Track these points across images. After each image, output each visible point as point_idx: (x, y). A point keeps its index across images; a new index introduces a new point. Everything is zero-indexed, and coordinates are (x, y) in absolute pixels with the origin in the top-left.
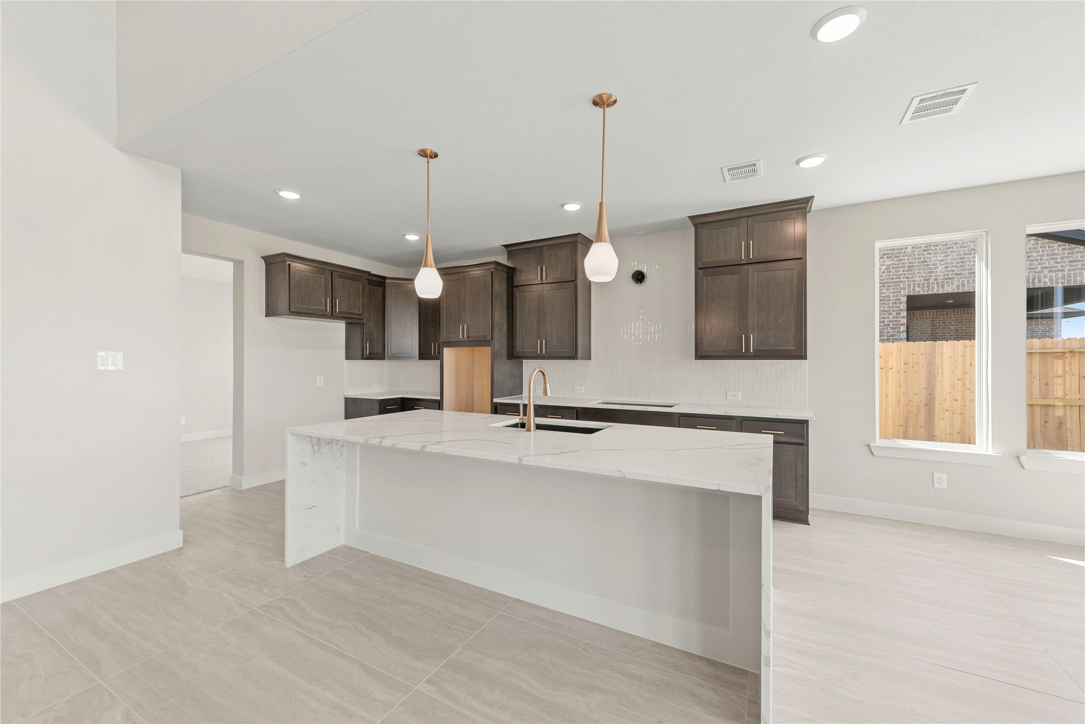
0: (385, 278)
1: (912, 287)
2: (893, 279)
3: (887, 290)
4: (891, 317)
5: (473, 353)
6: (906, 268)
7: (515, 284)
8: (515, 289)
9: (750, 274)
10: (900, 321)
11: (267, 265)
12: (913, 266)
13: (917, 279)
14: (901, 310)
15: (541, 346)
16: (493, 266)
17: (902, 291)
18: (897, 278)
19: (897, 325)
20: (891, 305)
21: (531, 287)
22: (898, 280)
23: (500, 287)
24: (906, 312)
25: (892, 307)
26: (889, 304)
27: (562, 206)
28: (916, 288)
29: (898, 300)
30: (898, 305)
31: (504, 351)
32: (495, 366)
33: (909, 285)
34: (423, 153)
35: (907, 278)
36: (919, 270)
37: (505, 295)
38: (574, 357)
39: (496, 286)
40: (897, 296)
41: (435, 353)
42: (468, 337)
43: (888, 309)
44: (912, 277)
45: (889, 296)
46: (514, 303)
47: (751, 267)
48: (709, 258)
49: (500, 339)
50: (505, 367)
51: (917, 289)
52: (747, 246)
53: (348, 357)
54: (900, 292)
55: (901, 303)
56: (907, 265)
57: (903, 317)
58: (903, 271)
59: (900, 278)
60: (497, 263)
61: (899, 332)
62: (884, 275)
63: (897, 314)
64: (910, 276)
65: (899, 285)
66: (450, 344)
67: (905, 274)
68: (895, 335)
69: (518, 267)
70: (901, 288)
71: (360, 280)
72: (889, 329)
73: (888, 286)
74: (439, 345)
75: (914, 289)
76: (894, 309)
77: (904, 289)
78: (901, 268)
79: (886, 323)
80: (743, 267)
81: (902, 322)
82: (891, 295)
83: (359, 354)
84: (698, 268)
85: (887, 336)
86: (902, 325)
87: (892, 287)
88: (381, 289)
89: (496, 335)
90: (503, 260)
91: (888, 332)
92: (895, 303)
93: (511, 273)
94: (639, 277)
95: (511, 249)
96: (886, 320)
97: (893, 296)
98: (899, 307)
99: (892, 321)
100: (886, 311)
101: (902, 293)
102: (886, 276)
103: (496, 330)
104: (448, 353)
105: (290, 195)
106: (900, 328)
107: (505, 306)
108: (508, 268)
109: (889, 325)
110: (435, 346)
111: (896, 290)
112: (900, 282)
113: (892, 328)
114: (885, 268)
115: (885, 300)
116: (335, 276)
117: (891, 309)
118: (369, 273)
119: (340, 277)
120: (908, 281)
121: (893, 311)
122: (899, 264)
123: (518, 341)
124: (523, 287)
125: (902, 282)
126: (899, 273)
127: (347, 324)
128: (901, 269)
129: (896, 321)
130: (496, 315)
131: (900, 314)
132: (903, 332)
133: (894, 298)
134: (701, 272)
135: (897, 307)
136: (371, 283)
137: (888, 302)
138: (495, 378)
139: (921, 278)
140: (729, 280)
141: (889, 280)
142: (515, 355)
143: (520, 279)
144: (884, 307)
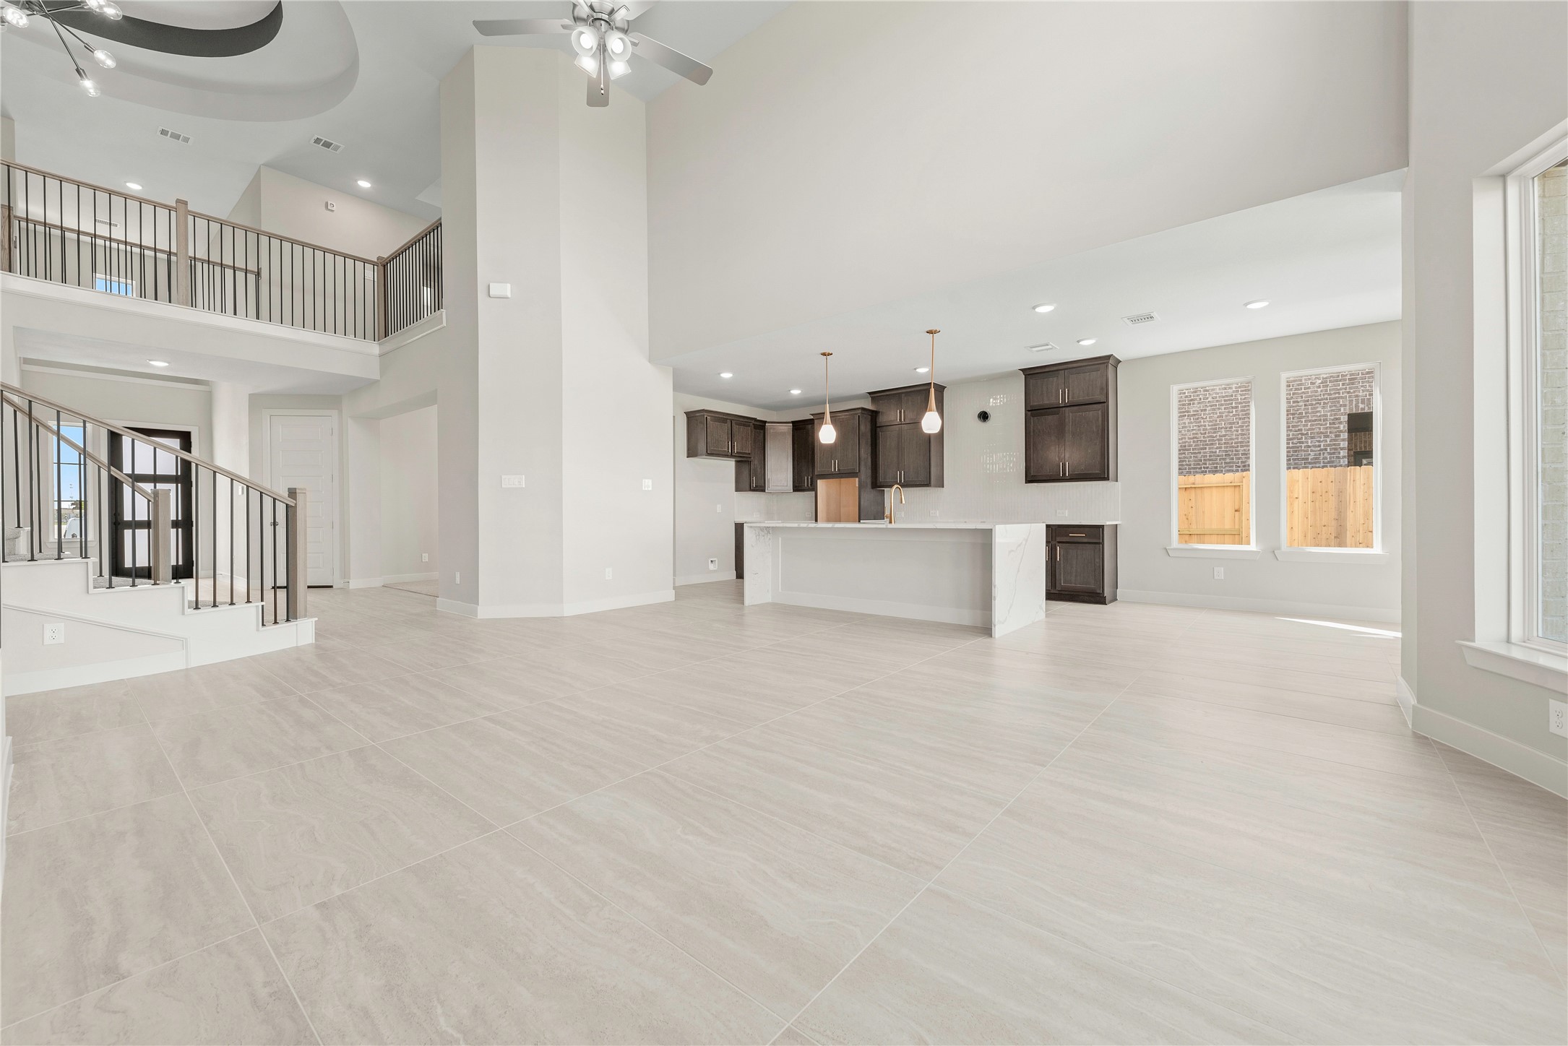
0: (765, 422)
1: (1354, 403)
2: (1331, 394)
3: (1323, 407)
4: (1328, 440)
5: (840, 483)
6: (1347, 382)
7: (878, 425)
8: (878, 429)
9: (1067, 415)
10: (1339, 444)
11: (688, 418)
12: (1356, 379)
13: (1361, 394)
14: (1341, 431)
15: (900, 475)
16: (860, 411)
17: (1342, 409)
18: (1335, 393)
19: (1336, 449)
20: (1328, 425)
21: (892, 427)
22: (1337, 395)
23: (866, 428)
24: (1347, 434)
25: (1330, 427)
26: (1326, 424)
27: (915, 369)
28: (1360, 404)
29: (1337, 419)
30: (1337, 425)
31: (869, 481)
32: (862, 493)
33: (1351, 401)
34: (824, 354)
35: (1349, 393)
36: (1363, 382)
37: (869, 435)
38: (928, 485)
39: (862, 428)
40: (1335, 415)
41: (808, 485)
42: (839, 470)
43: (1324, 431)
44: (1354, 392)
45: (1326, 416)
46: (878, 441)
47: (1067, 409)
48: (1035, 402)
49: (866, 472)
50: (870, 495)
51: (1361, 406)
52: (1064, 393)
53: (737, 490)
54: (1340, 410)
55: (1341, 423)
56: (1348, 377)
57: (1343, 440)
58: (1343, 385)
59: (1339, 393)
60: (863, 409)
61: (1338, 458)
62: (1319, 390)
63: (1336, 436)
64: (1352, 391)
65: (1339, 402)
66: (823, 476)
67: (1346, 389)
68: (1333, 462)
69: (881, 410)
70: (1341, 406)
71: (749, 426)
72: (1326, 455)
73: (1324, 403)
74: (812, 479)
75: (1357, 406)
76: (1332, 430)
77: (1345, 406)
78: (1340, 381)
79: (1322, 447)
80: (1061, 409)
81: (1341, 446)
82: (1329, 414)
83: (748, 487)
84: (1027, 410)
85: (1324, 463)
86: (1342, 449)
87: (1330, 404)
88: (762, 431)
89: (863, 468)
90: (868, 405)
91: (1326, 458)
92: (1334, 424)
93: (874, 415)
94: (984, 416)
95: (875, 396)
96: (1322, 444)
97: (1331, 415)
98: (1339, 427)
99: (1329, 445)
100: (1321, 433)
101: (1342, 411)
102: (1321, 391)
103: (862, 463)
104: (821, 484)
105: (726, 375)
106: (1339, 453)
107: (870, 443)
108: (872, 411)
109: (1326, 450)
110: (808, 479)
111: (1334, 408)
112: (1339, 398)
113: (1329, 453)
114: (1320, 381)
115: (1320, 420)
116: (734, 424)
117: (1329, 431)
118: (755, 419)
119: (736, 424)
120: (1350, 397)
121: (1330, 433)
122: (1338, 376)
123: (881, 472)
124: (885, 428)
125: (1342, 398)
126: (1338, 388)
127: (737, 462)
128: (1341, 383)
129: (1334, 444)
130: (862, 451)
131: (1339, 436)
132: (1344, 457)
133: (1332, 418)
134: (1029, 413)
135: (1336, 428)
136: (756, 427)
137: (1324, 423)
138: (862, 503)
139: (1365, 393)
140: (1051, 420)
141: (1326, 396)
142: (877, 484)
143: (882, 420)
144: (1320, 429)
